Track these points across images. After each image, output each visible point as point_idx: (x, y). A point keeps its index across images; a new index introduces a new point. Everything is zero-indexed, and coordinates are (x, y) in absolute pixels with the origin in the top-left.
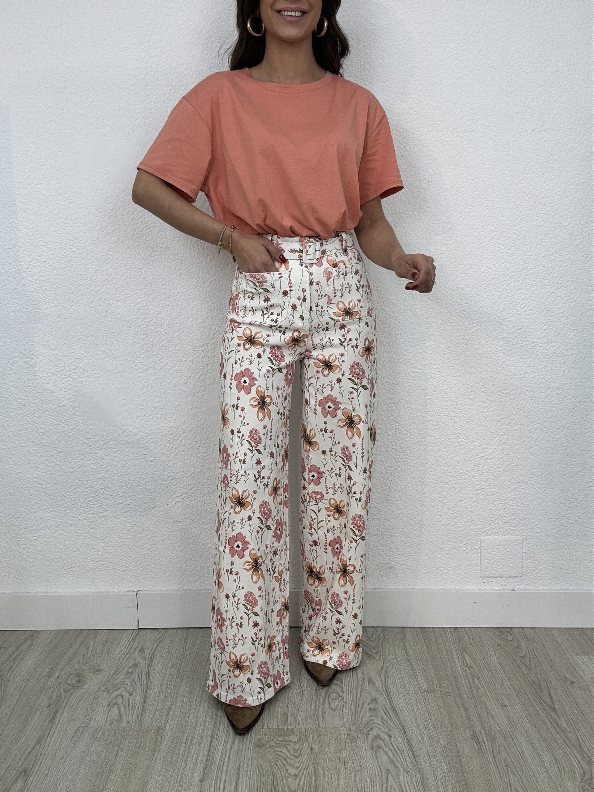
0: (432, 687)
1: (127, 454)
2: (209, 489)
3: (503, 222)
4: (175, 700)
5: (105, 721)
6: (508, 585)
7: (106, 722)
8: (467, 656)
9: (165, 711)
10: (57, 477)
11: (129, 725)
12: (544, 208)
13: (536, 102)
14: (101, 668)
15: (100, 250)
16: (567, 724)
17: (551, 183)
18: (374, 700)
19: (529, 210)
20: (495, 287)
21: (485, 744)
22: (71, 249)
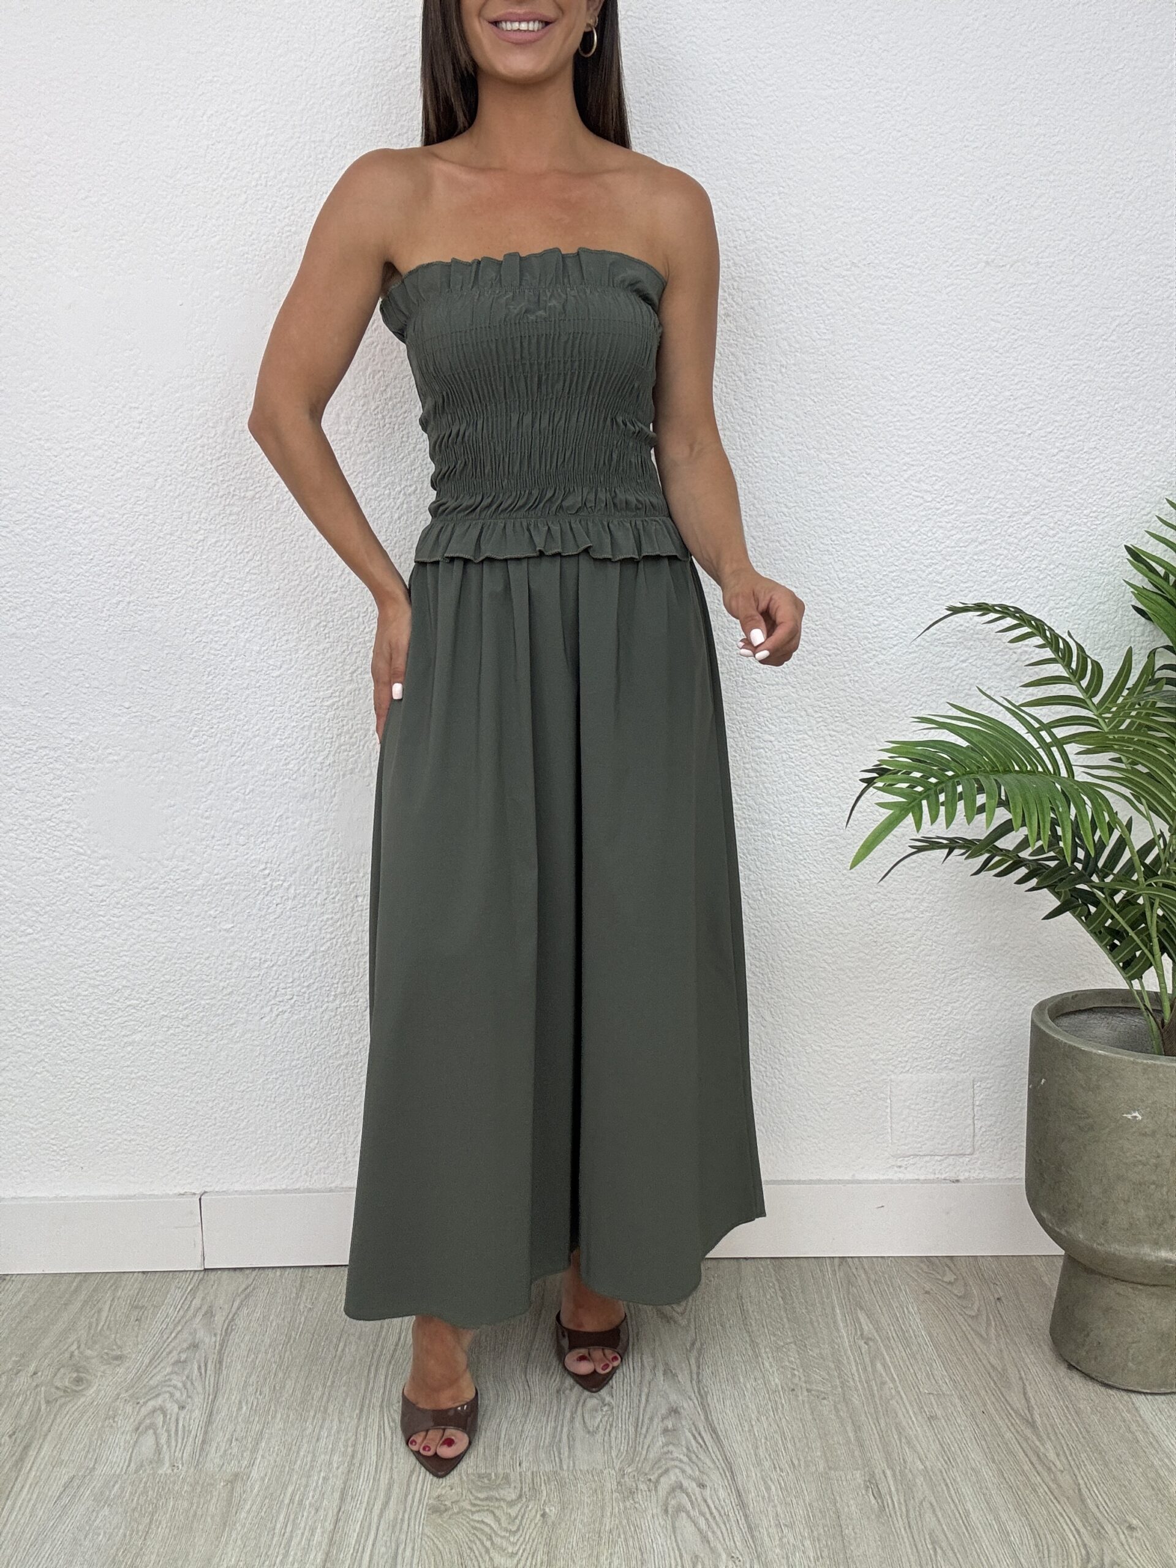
0: (792, 1383)
1: (180, 915)
2: (345, 985)
3: (930, 447)
4: (272, 1418)
5: (126, 1464)
6: (947, 1170)
7: (129, 1466)
8: (862, 1317)
9: (250, 1440)
10: (36, 965)
11: (175, 1471)
12: (1012, 419)
13: (993, 207)
14: (125, 1352)
15: (120, 504)
16: (1058, 1455)
17: (1025, 370)
18: (674, 1411)
19: (981, 423)
20: (915, 577)
21: (891, 1498)
22: (58, 501)
